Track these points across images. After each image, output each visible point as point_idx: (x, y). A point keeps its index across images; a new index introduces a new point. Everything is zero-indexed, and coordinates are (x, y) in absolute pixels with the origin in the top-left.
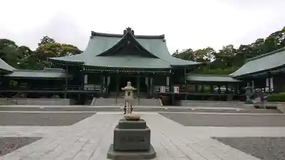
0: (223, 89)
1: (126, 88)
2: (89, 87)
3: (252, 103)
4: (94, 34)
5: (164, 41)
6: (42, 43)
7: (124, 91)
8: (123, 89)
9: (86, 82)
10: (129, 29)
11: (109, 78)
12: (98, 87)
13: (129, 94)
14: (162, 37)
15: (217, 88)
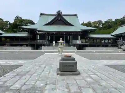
0: (106, 41)
1: (59, 41)
2: (40, 41)
3: (121, 48)
4: (41, 14)
5: (77, 17)
6: (16, 19)
7: (59, 43)
8: (58, 42)
9: (38, 38)
10: (59, 11)
11: (49, 37)
12: (44, 41)
13: (61, 44)
14: (76, 15)
15: (104, 41)
